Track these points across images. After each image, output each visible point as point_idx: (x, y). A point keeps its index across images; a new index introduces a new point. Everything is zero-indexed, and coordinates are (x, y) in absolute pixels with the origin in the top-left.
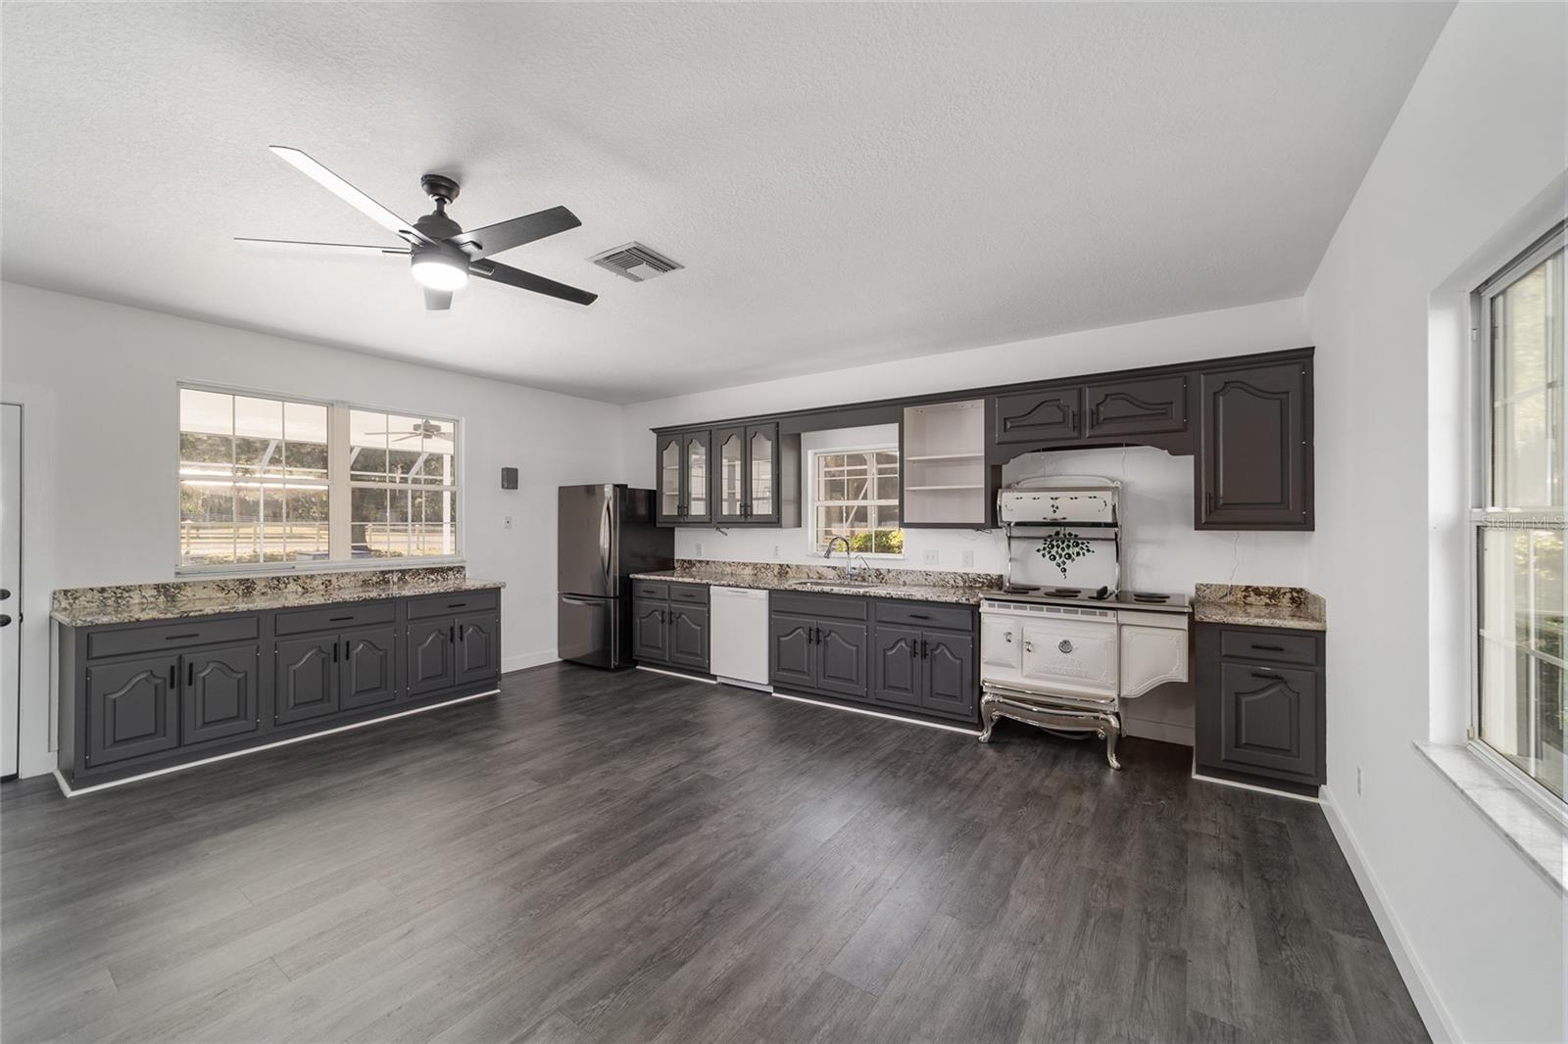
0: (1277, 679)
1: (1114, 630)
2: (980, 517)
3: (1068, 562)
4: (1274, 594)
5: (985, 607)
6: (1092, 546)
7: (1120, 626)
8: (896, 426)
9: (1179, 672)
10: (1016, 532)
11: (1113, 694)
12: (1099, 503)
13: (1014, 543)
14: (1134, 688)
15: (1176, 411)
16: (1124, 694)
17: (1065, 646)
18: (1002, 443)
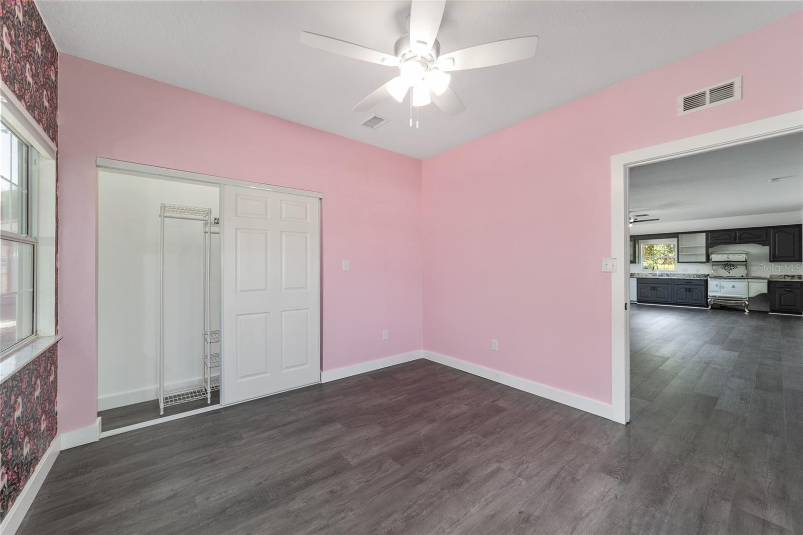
0: (791, 291)
1: (747, 283)
2: (704, 260)
3: (731, 270)
5: (709, 279)
6: (738, 267)
7: (749, 282)
8: (676, 239)
9: (765, 291)
10: (714, 263)
11: (747, 296)
12: (741, 257)
13: (713, 266)
14: (752, 295)
15: (764, 236)
16: (750, 296)
17: (733, 287)
18: (711, 243)
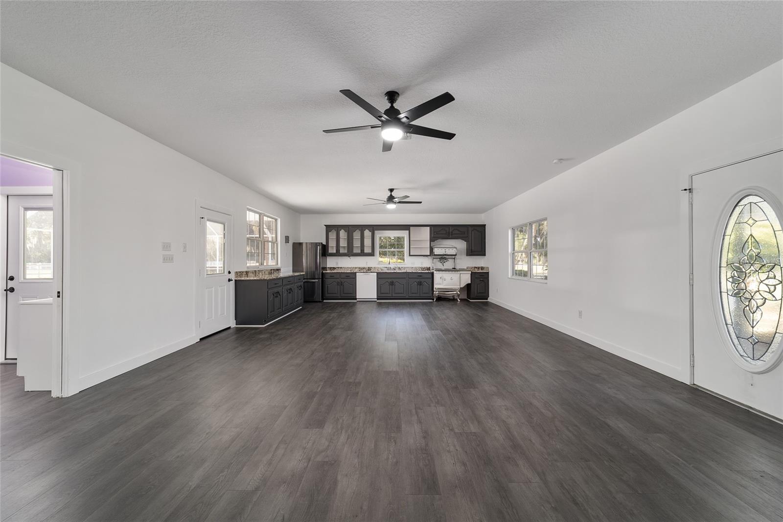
1: (457, 275)
2: (429, 254)
3: (444, 263)
4: (479, 268)
5: (435, 272)
6: (449, 260)
7: (460, 274)
8: (408, 231)
9: (469, 281)
10: (435, 257)
11: (459, 287)
12: (453, 251)
13: (435, 260)
14: (462, 285)
15: (466, 233)
17: (451, 279)
18: (433, 237)
